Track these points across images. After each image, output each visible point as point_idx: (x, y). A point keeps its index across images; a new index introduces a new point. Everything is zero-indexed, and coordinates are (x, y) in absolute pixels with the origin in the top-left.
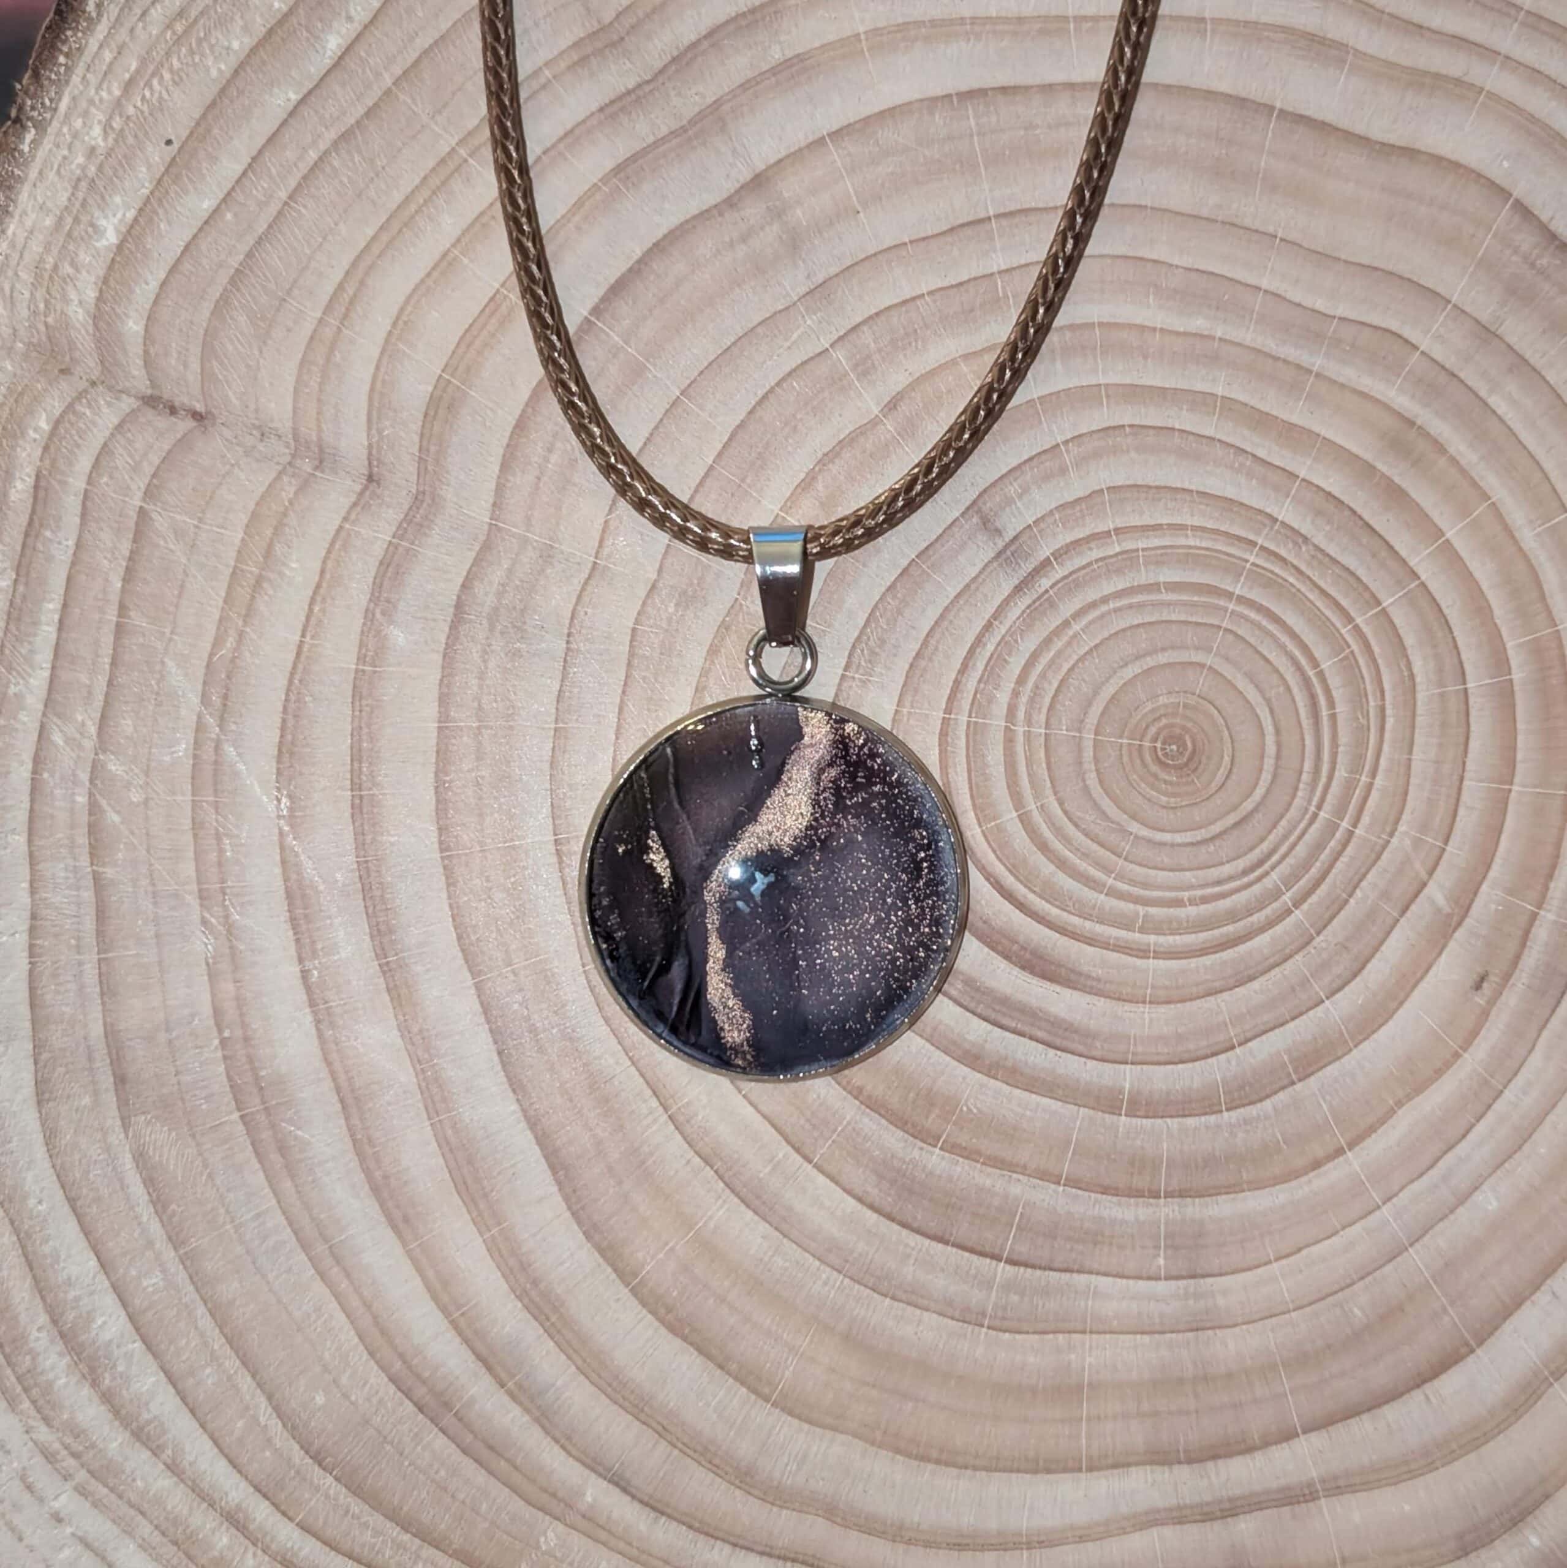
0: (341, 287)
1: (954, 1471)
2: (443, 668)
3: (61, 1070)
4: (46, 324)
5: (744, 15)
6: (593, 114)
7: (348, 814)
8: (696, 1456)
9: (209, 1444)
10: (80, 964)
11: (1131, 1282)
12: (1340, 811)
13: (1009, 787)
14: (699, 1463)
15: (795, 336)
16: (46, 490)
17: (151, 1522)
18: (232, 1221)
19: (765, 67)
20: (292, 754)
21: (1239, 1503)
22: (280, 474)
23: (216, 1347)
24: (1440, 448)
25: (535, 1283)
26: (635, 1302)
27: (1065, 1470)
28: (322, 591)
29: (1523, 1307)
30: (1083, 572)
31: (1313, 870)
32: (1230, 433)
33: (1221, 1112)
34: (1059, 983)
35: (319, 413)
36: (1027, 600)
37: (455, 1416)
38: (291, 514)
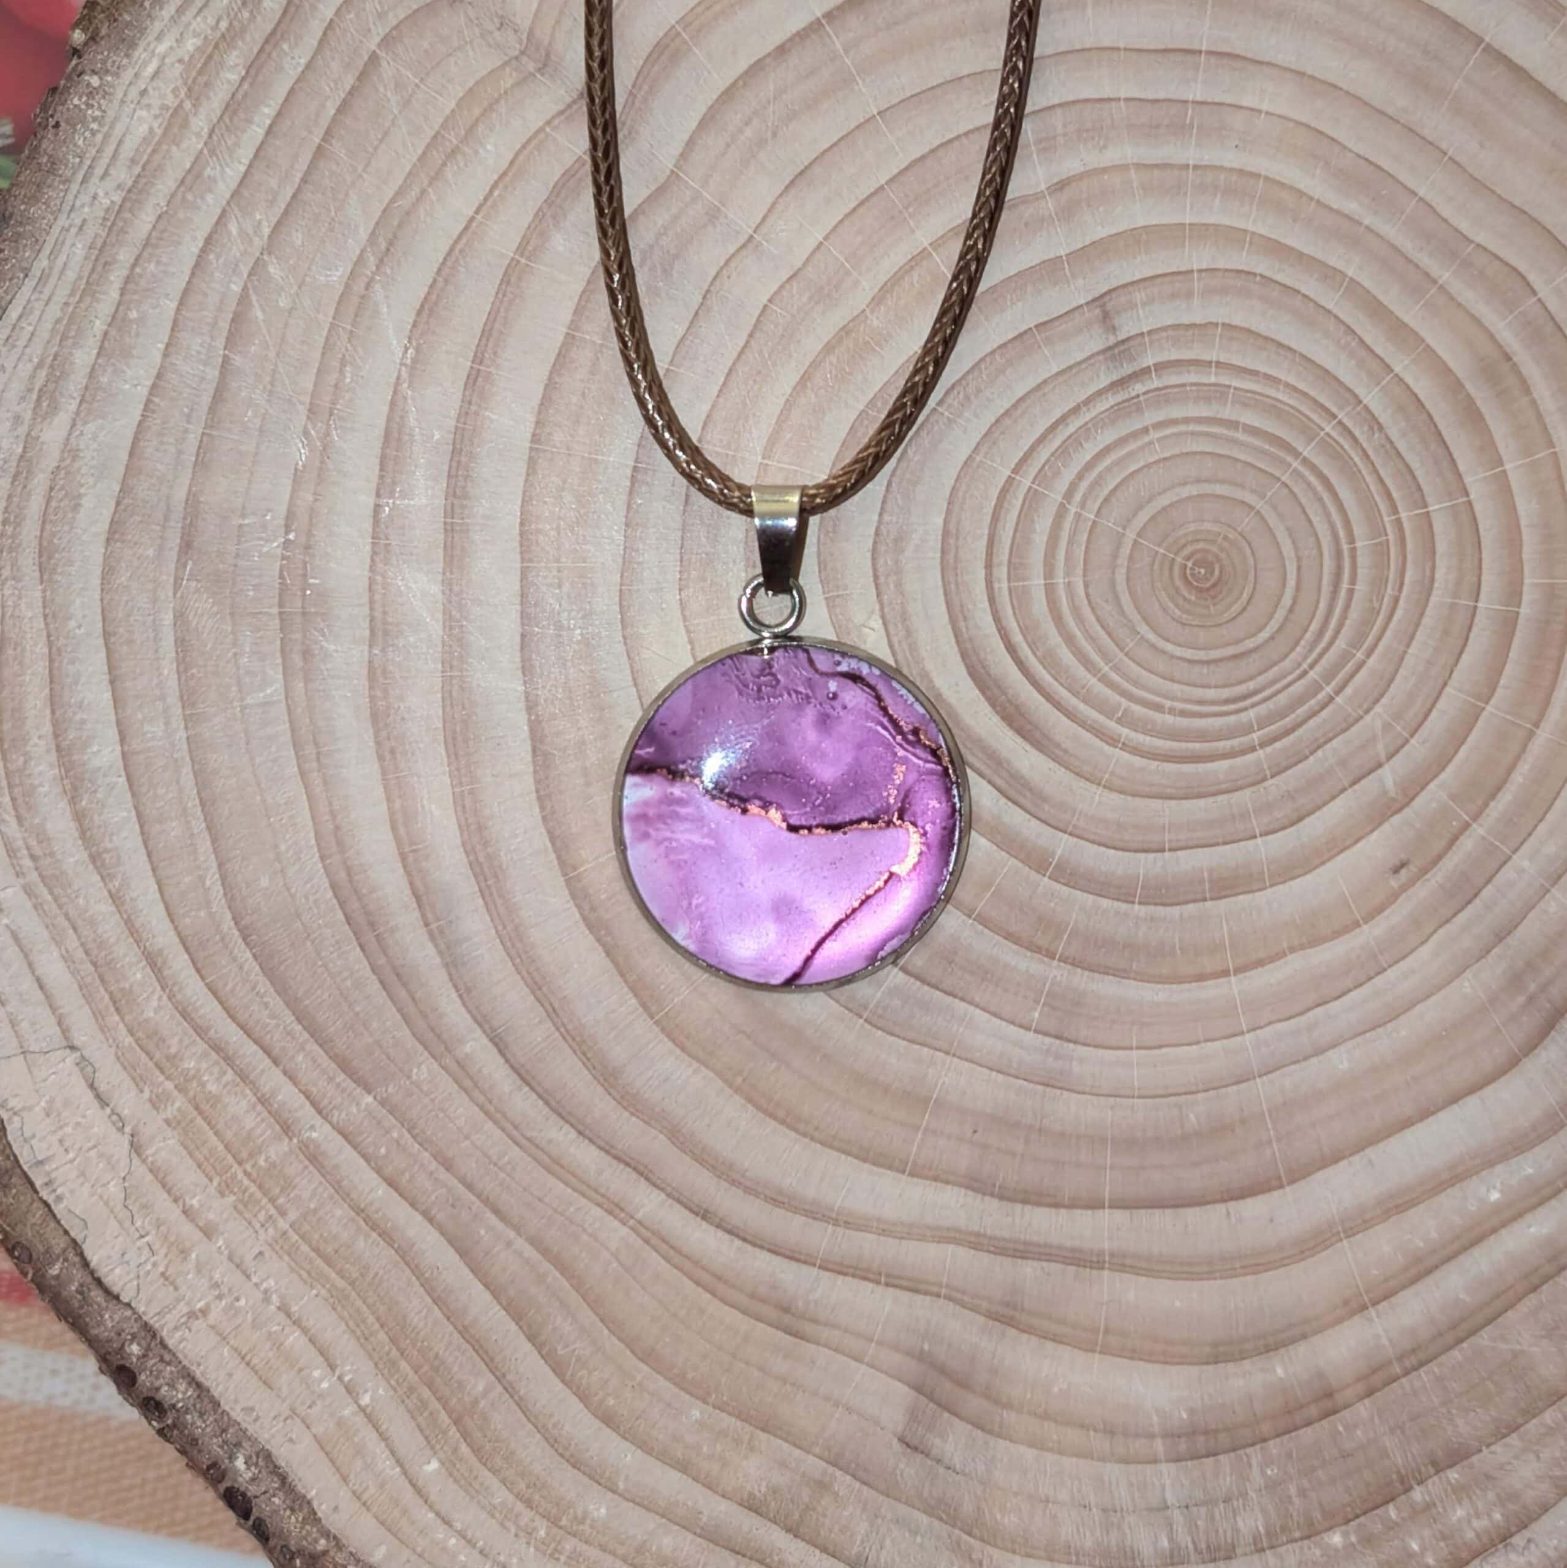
1: (793, 1134)
3: (138, 518)
7: (462, 383)
8: (574, 1045)
9: (154, 888)
10: (186, 431)
11: (1004, 1024)
12: (1329, 677)
13: (1046, 556)
14: (574, 1051)
17: (79, 938)
18: (242, 699)
20: (431, 311)
21: (1032, 1249)
22: (506, 64)
23: (190, 805)
24: (1526, 389)
25: (486, 845)
26: (566, 892)
27: (889, 1168)
28: (507, 179)
29: (1340, 1164)
30: (1176, 390)
31: (1287, 720)
32: (1347, 312)
33: (1133, 902)
34: (1032, 744)
35: (558, 22)
36: (1120, 397)
37: (377, 936)
38: (503, 102)
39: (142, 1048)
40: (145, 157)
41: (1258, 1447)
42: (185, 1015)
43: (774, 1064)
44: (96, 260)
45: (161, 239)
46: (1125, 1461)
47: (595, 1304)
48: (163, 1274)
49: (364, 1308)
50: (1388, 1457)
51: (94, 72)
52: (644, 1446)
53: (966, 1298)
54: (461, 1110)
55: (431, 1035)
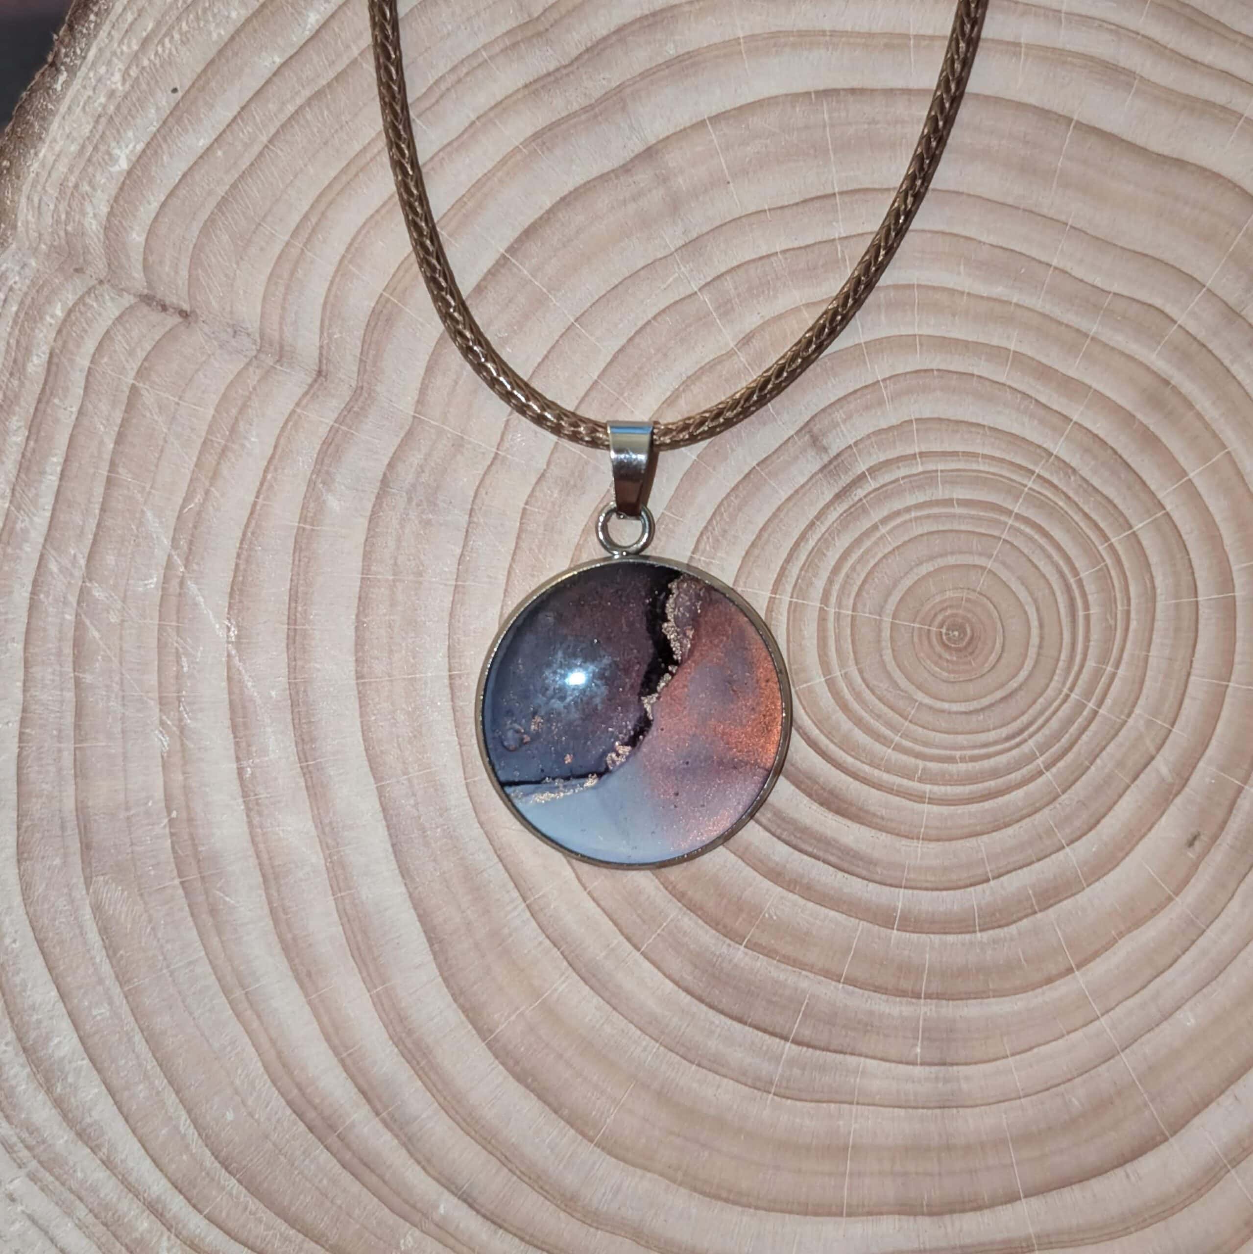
0: (306, 217)
1: (740, 1209)
2: (369, 529)
3: (39, 835)
4: (66, 230)
5: (646, 17)
6: (518, 91)
7: (284, 644)
8: (531, 1182)
9: (139, 1145)
10: (60, 751)
11: (893, 1065)
12: (1088, 694)
13: (819, 656)
14: (533, 1188)
15: (671, 279)
16: (57, 365)
17: (87, 1206)
18: (168, 967)
19: (661, 60)
20: (241, 590)
22: (249, 364)
23: (149, 1067)
24: (1190, 406)
25: (410, 1032)
26: (489, 1054)
27: (830, 1214)
28: (275, 462)
29: (1211, 1106)
30: (891, 486)
31: (1063, 740)
32: (1019, 381)
33: (975, 932)
34: (851, 819)
35: (282, 318)
36: (845, 506)
37: (338, 1136)
38: (253, 397)
42: (193, 1247)
43: (706, 1154)
55: (407, 1208)
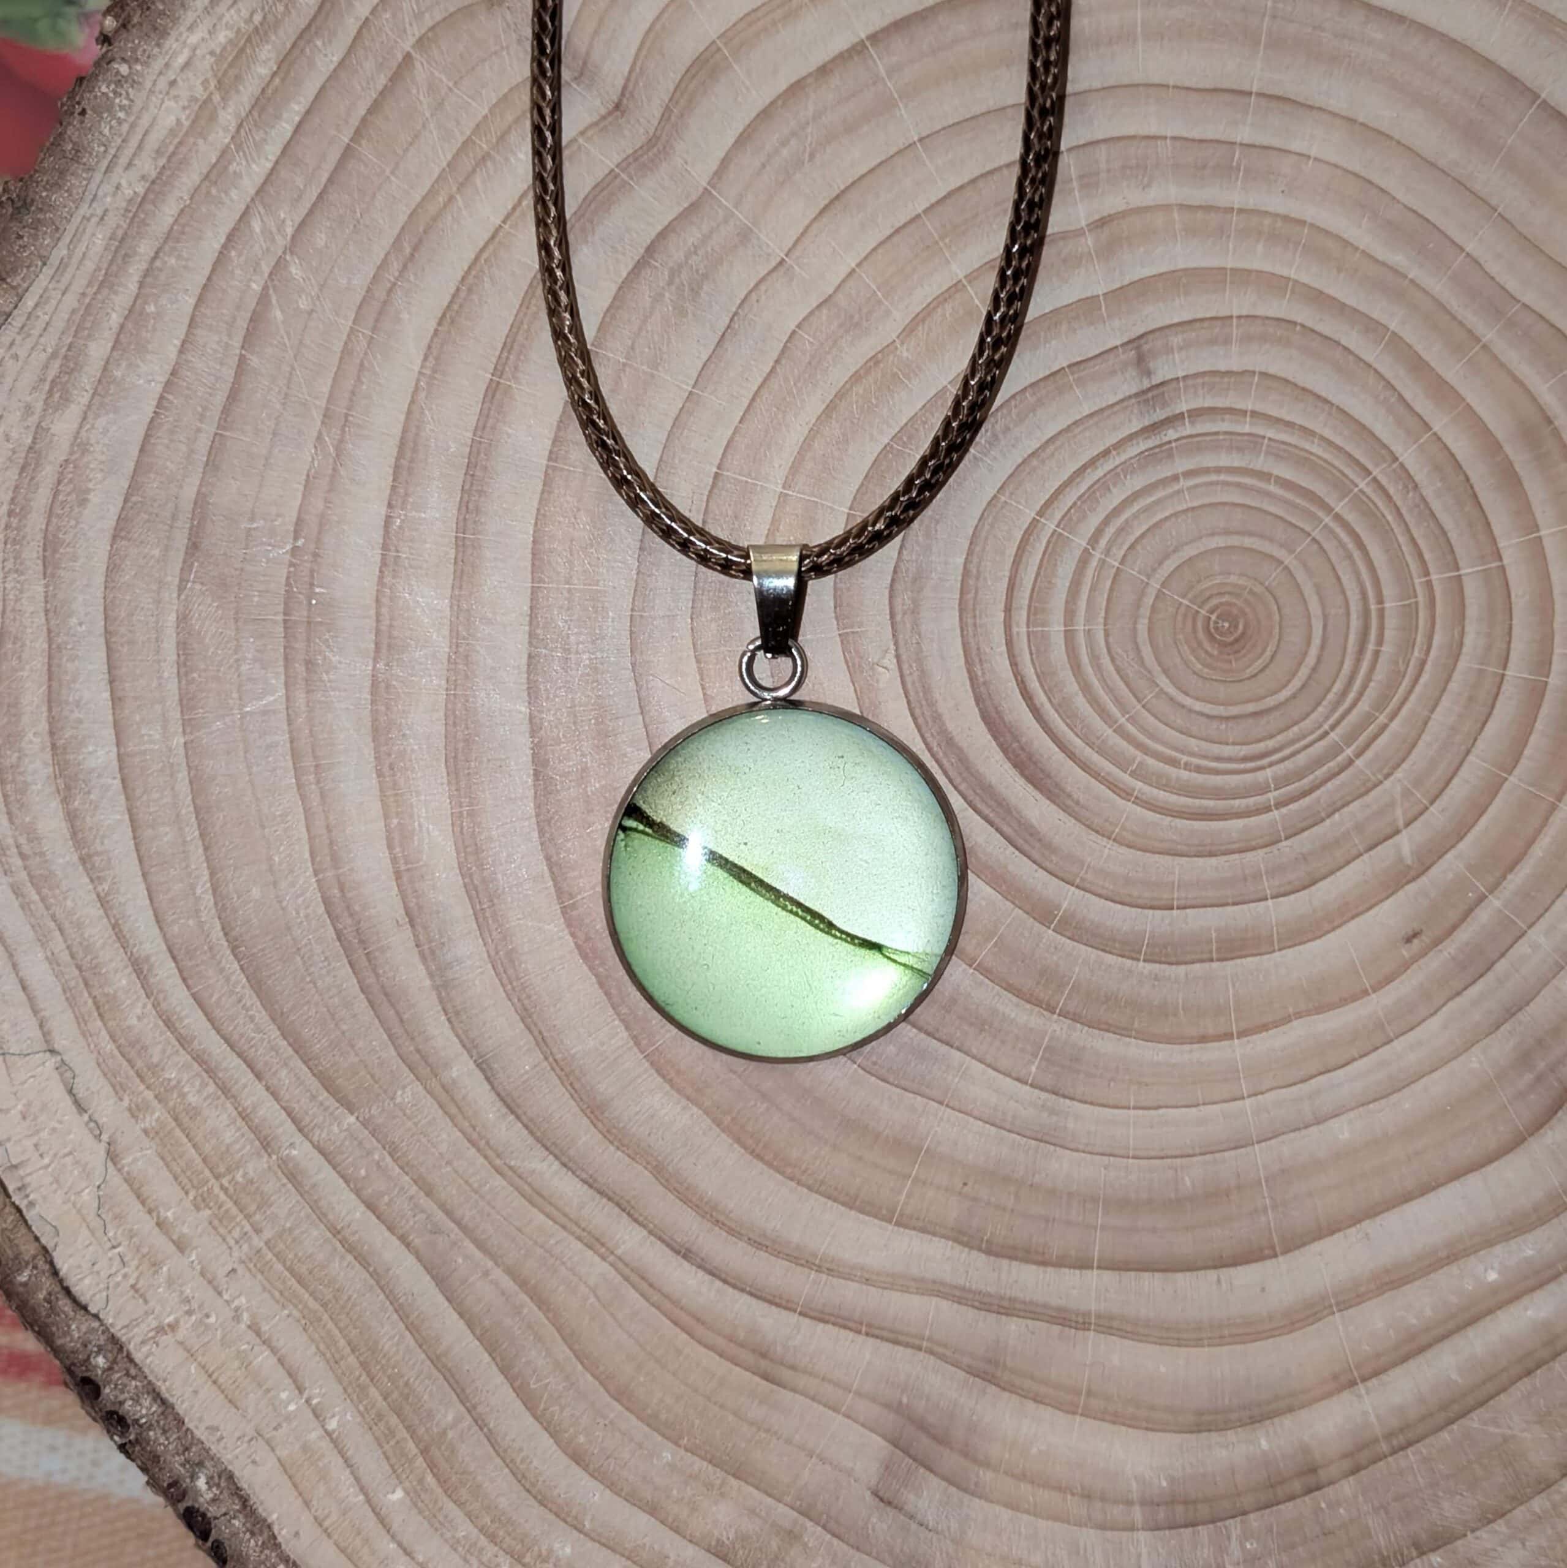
1: (780, 1178)
2: (615, 298)
3: (146, 517)
7: (481, 395)
8: (562, 1075)
9: (145, 893)
10: (199, 430)
11: (1001, 1076)
12: (1350, 739)
13: (1067, 602)
14: (562, 1082)
17: (65, 941)
21: (1018, 1306)
23: (184, 812)
25: (481, 867)
26: (562, 920)
27: (876, 1217)
29: (1336, 1236)
30: (1208, 438)
31: (1305, 781)
32: (1387, 366)
33: (1138, 960)
34: (1041, 792)
35: (596, 32)
36: (1150, 443)
37: (367, 954)
39: (123, 1056)
40: (171, 148)
41: (1238, 1519)
42: (169, 1024)
43: (764, 1106)
44: (116, 251)
45: (183, 233)
46: (1103, 1527)
47: (569, 1338)
48: (133, 1286)
49: (336, 1332)
50: (1370, 1537)
51: (124, 60)
52: (612, 1486)
53: (948, 1353)
54: (444, 1136)
55: (418, 1056)
